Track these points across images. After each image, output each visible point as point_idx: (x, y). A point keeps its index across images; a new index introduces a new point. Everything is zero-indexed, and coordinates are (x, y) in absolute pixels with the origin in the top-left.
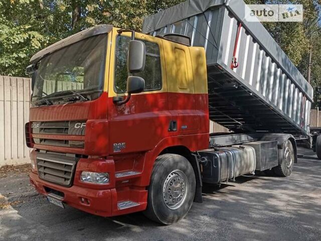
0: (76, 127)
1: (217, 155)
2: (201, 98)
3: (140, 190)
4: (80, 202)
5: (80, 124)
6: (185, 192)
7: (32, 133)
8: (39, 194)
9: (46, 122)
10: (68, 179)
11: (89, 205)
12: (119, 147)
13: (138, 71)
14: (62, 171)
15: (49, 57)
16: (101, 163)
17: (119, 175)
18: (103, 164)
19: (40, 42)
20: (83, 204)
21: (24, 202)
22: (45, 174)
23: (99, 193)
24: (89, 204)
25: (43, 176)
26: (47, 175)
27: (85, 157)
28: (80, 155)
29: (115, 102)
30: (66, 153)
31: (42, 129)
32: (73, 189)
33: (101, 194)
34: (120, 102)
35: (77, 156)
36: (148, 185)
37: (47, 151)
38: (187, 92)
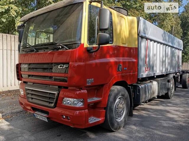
0: (59, 67)
1: (140, 86)
2: (132, 51)
3: (101, 110)
4: (62, 119)
5: (63, 65)
6: (124, 110)
7: (21, 70)
8: (23, 111)
9: (33, 64)
10: (52, 103)
11: (70, 121)
12: (90, 81)
13: (106, 29)
14: (48, 97)
15: (33, 19)
16: (78, 92)
17: (89, 101)
18: (79, 93)
19: (16, 12)
20: (64, 120)
21: (14, 117)
22: (32, 98)
23: (76, 113)
24: (69, 119)
25: (30, 100)
26: (33, 99)
27: (66, 88)
28: (61, 86)
29: (88, 50)
30: (50, 85)
31: (29, 68)
32: (56, 110)
33: (78, 113)
34: (92, 51)
35: (60, 87)
36: (106, 106)
37: (34, 83)
38: (126, 46)
